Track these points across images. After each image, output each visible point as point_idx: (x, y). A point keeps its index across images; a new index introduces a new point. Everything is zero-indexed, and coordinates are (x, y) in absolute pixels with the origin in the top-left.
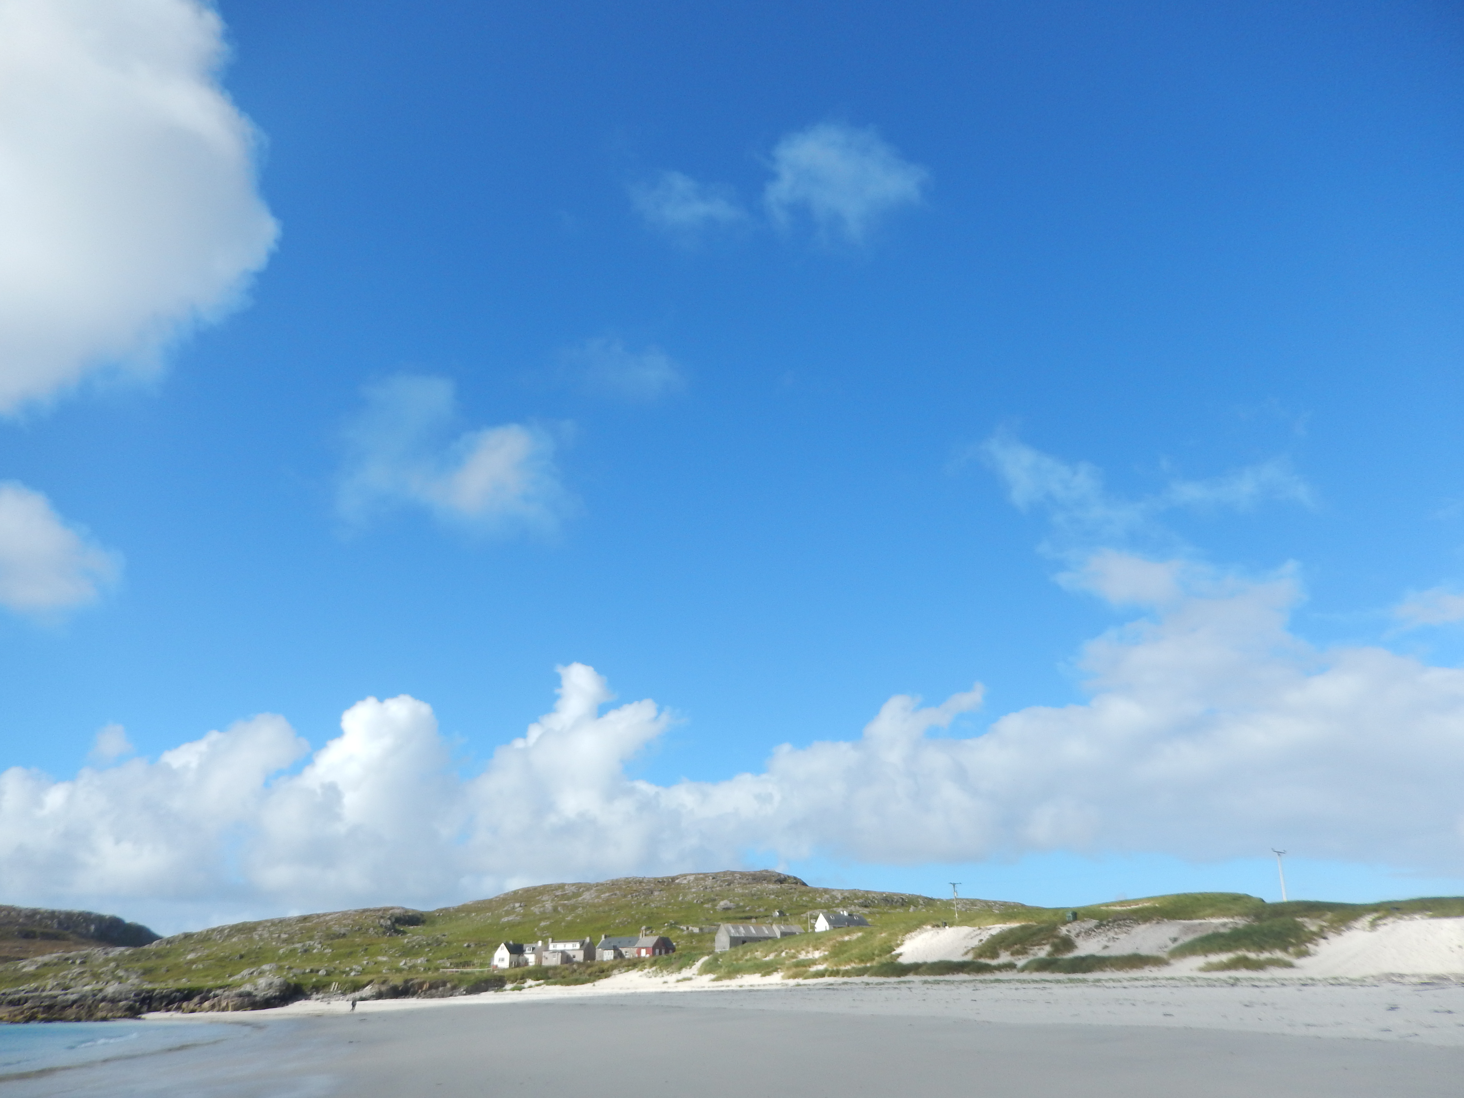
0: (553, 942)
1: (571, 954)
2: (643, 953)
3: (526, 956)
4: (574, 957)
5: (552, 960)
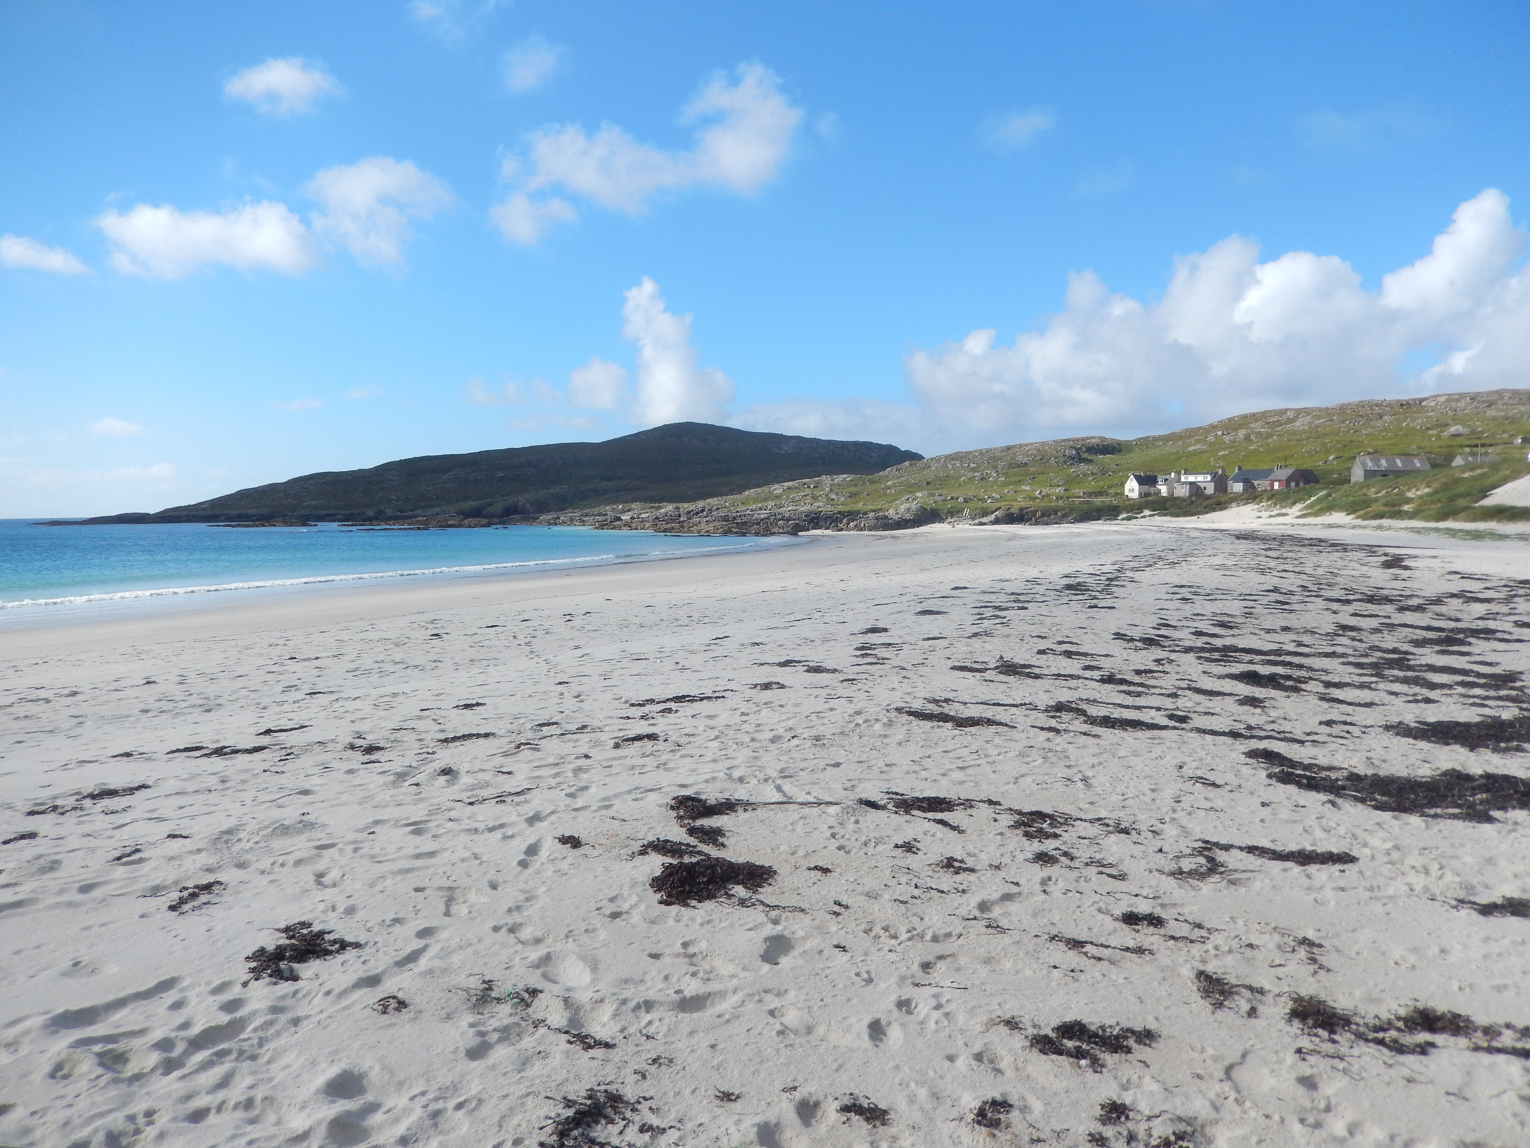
0: (1185, 474)
1: (1202, 485)
2: (1276, 486)
3: (1158, 487)
4: (1205, 488)
5: (1182, 492)
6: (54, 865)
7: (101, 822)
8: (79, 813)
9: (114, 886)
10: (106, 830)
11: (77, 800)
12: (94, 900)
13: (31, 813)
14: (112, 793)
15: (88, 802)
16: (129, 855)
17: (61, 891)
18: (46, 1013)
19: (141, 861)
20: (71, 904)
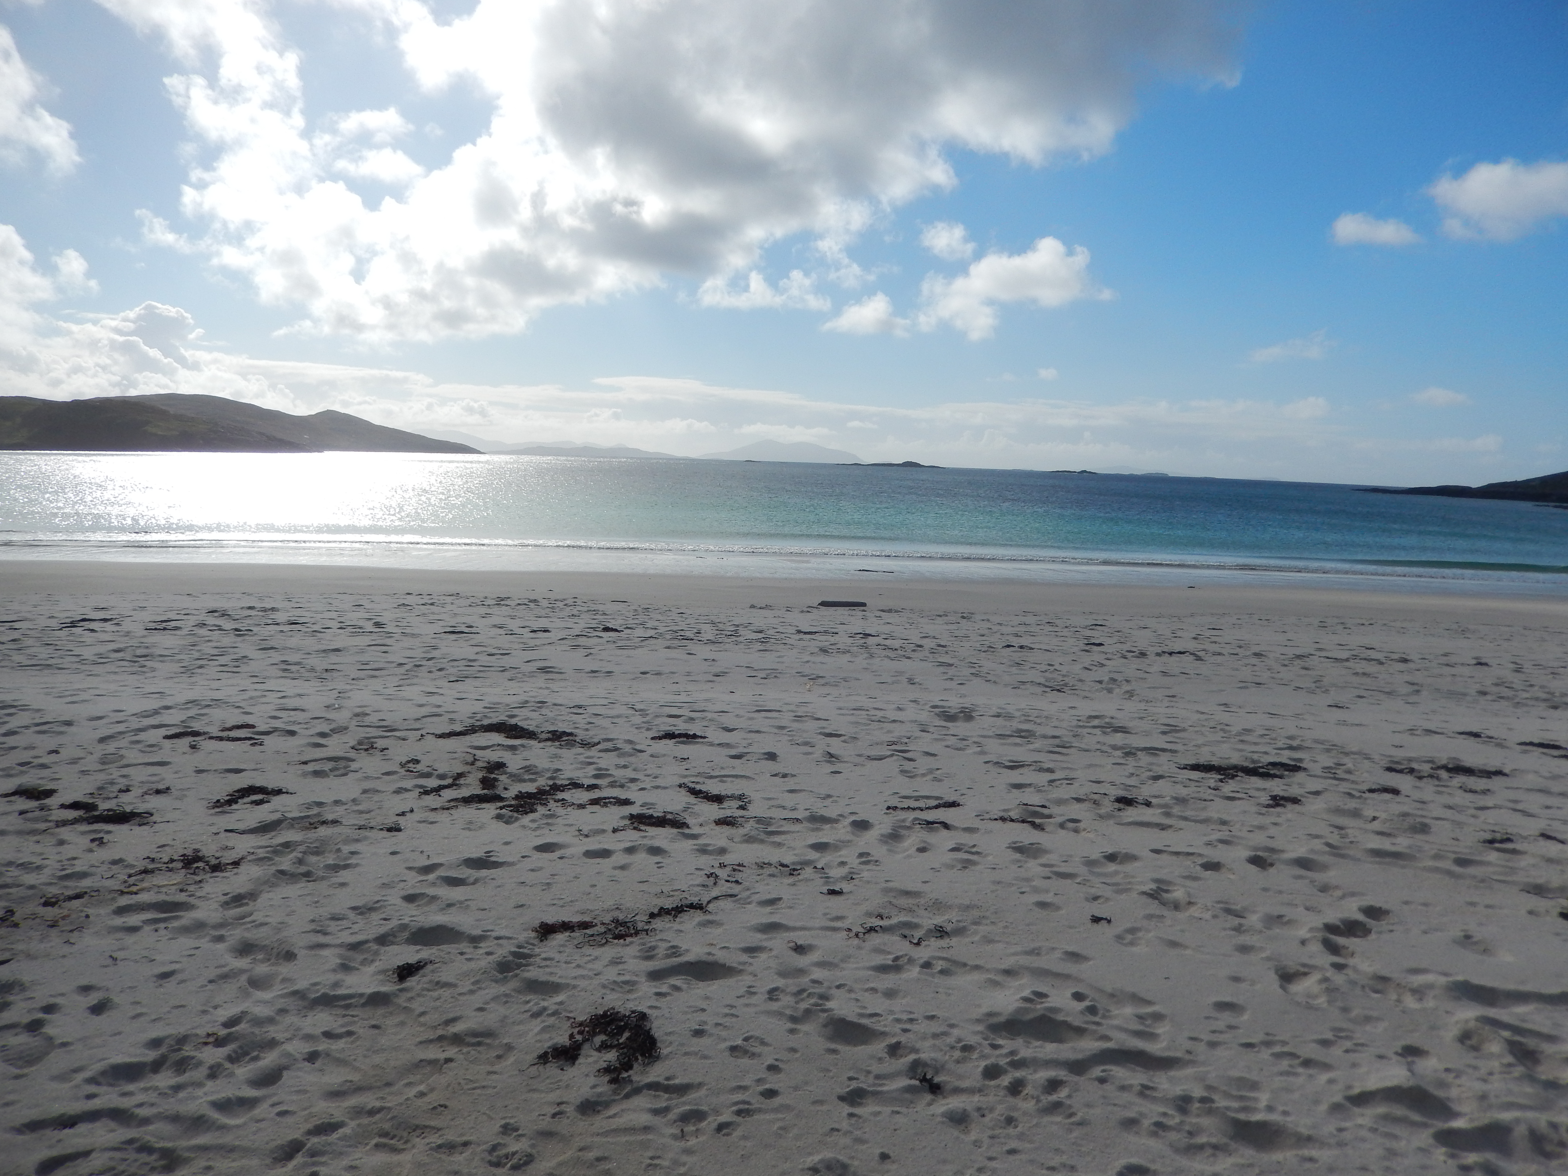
6: (1423, 829)
7: (1461, 798)
8: (1437, 783)
9: (1491, 869)
10: (1468, 807)
11: (1432, 768)
12: (1474, 877)
13: (1390, 769)
14: (1468, 771)
15: (1444, 774)
16: (1502, 841)
17: (1437, 857)
18: (1446, 974)
19: (1514, 852)
20: (1449, 873)
